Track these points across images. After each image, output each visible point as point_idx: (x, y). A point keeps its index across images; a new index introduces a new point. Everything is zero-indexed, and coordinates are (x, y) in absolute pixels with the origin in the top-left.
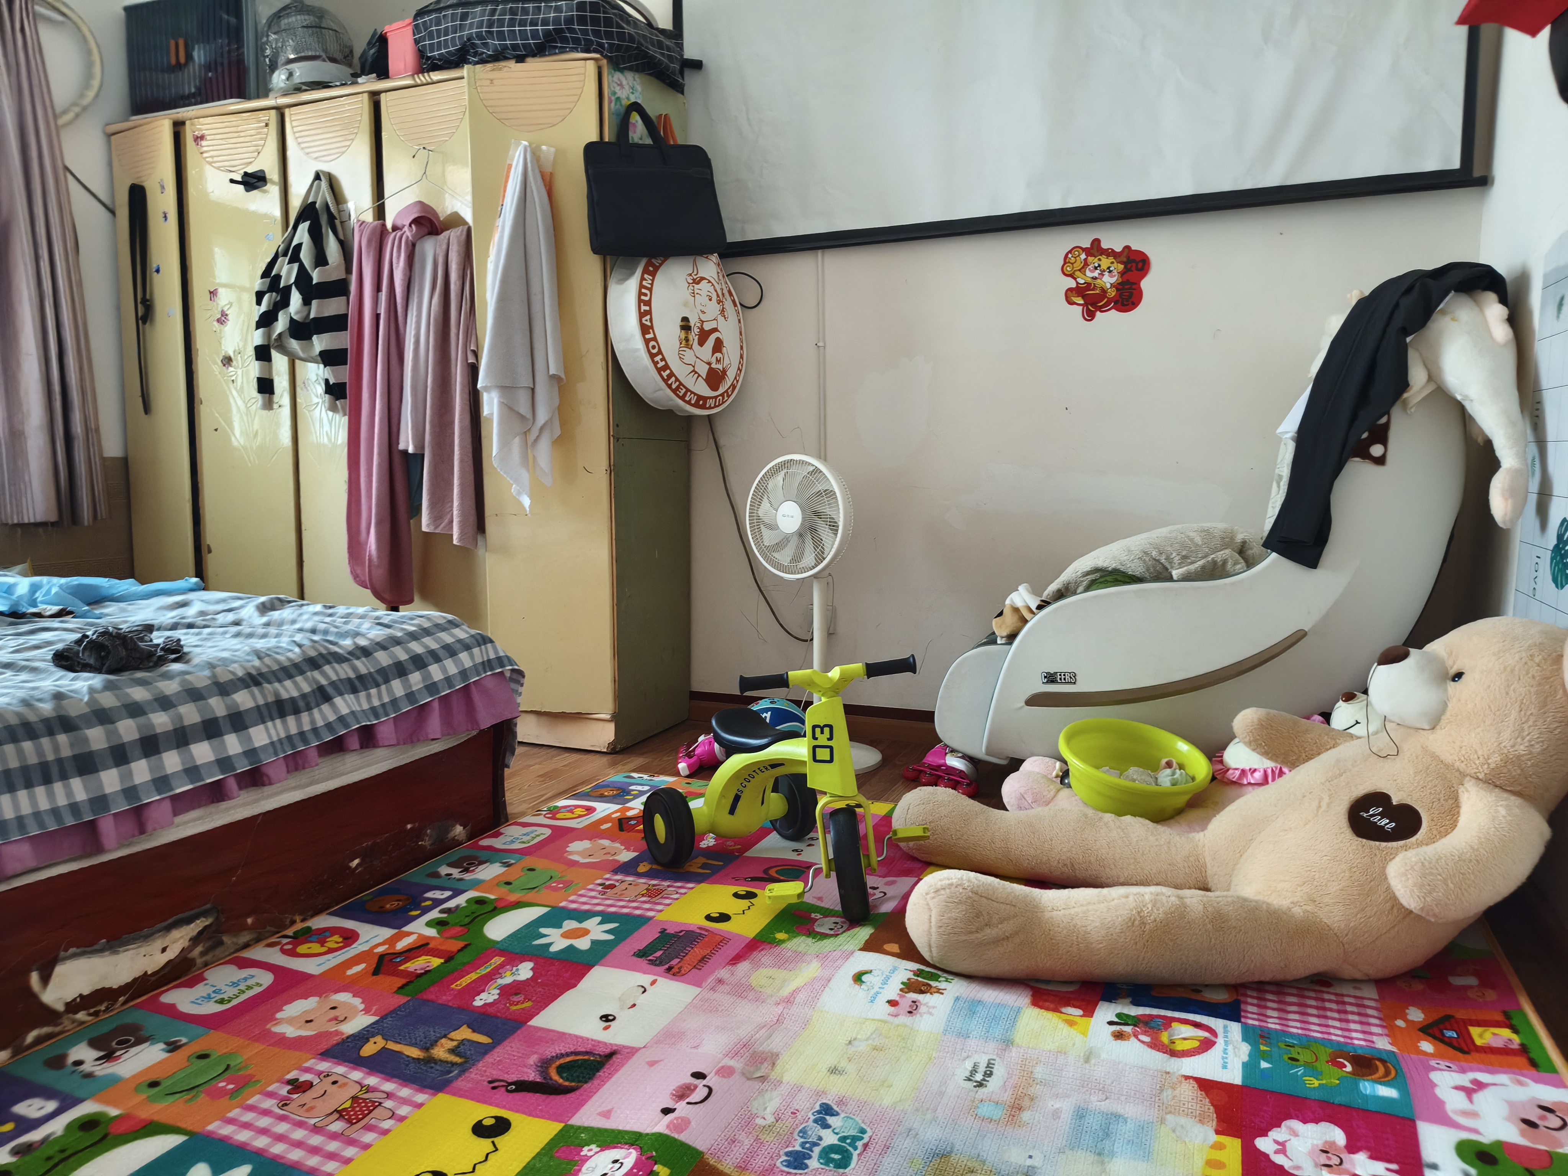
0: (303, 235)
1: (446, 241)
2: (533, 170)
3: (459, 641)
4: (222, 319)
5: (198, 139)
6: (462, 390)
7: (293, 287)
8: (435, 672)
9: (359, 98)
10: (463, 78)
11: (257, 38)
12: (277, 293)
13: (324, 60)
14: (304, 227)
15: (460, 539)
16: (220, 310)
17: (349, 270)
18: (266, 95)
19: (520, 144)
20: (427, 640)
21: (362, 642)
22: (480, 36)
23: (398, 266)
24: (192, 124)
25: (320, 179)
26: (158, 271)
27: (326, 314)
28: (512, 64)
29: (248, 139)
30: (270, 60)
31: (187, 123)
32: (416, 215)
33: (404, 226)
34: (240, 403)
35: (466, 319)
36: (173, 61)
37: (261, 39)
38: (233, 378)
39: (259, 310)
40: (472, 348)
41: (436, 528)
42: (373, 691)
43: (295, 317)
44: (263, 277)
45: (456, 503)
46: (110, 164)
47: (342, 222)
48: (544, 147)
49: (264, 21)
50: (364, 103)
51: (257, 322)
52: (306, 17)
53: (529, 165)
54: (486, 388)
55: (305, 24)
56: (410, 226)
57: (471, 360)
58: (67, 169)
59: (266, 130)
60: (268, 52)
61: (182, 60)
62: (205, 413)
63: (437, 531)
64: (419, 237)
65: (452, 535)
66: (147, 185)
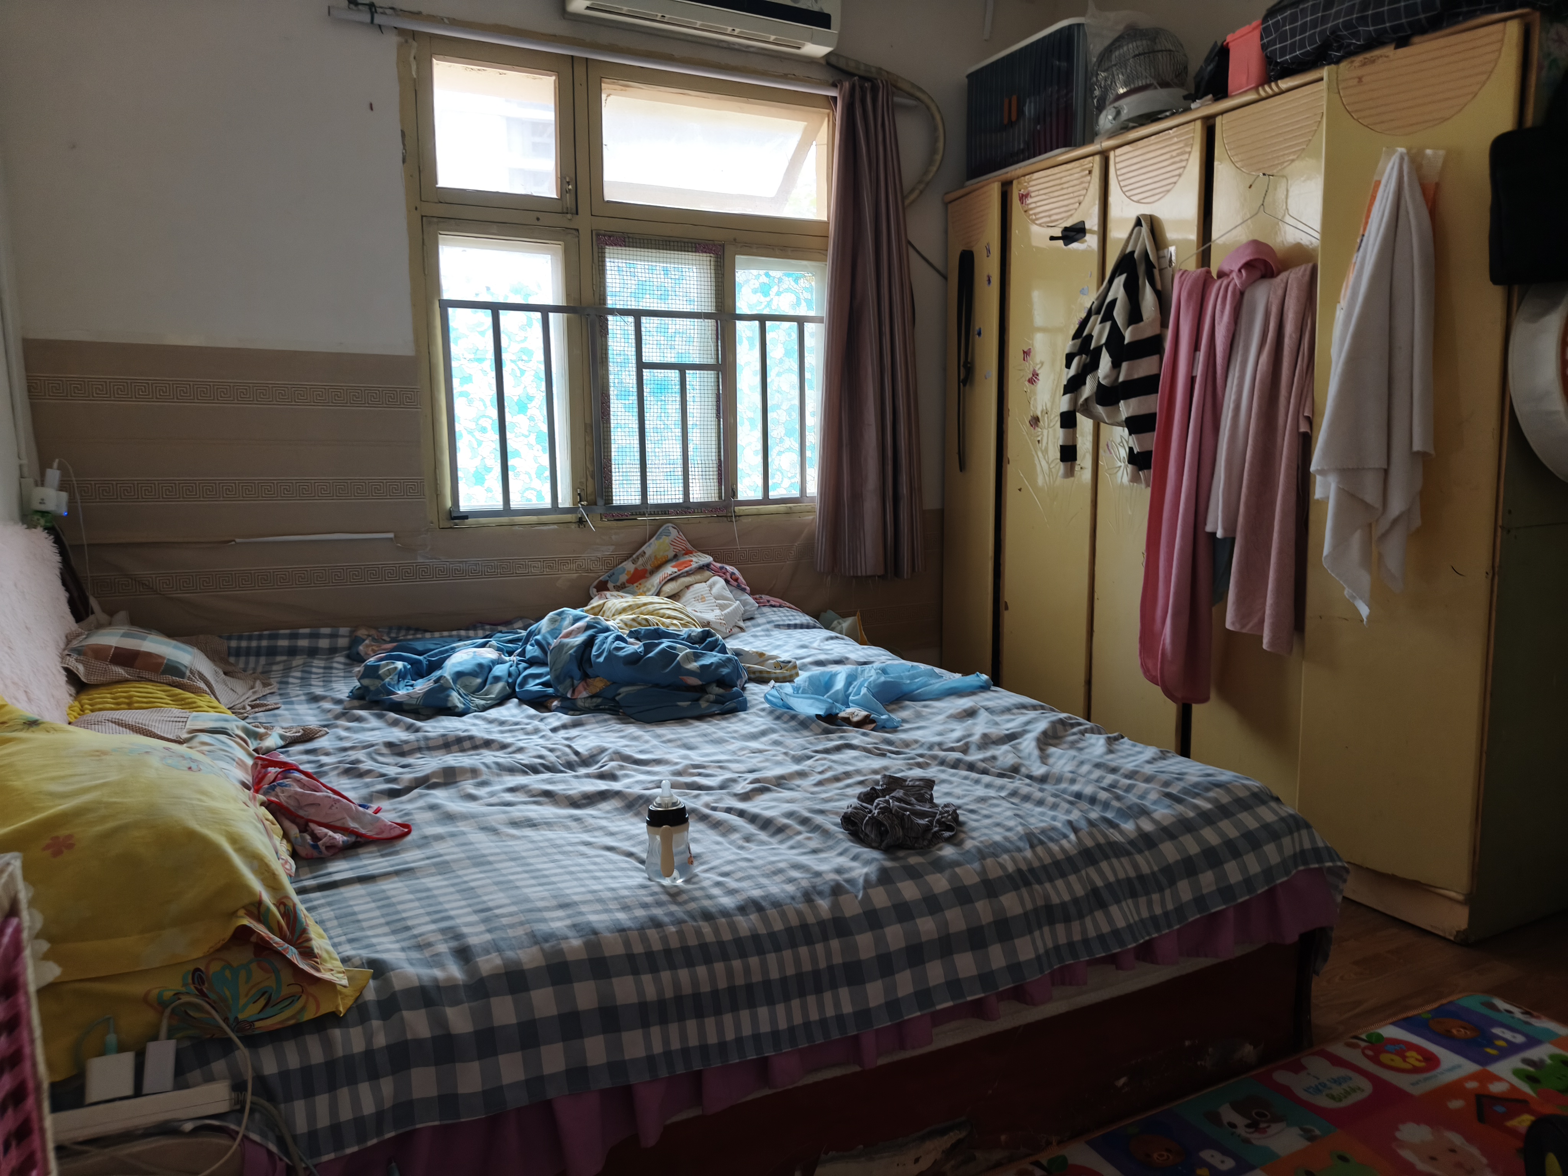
0: (1118, 290)
1: (1283, 285)
2: (1411, 185)
3: (1266, 827)
4: (1033, 379)
5: (1023, 197)
6: (1288, 467)
7: (1104, 349)
8: (1233, 872)
9: (1191, 126)
10: (1321, 79)
11: (1087, 78)
12: (1087, 355)
13: (1156, 88)
14: (1120, 280)
15: (1272, 643)
16: (1032, 369)
17: (1164, 324)
18: (1091, 141)
19: (1394, 152)
20: (1226, 825)
21: (1147, 826)
22: (1348, 25)
23: (1221, 320)
24: (1019, 183)
25: (1141, 226)
26: (979, 334)
27: (1136, 376)
28: (1388, 51)
29: (1070, 190)
30: (1098, 101)
31: (1015, 182)
32: (1247, 258)
33: (1232, 271)
34: (1044, 463)
35: (1301, 377)
36: (1006, 121)
37: (1090, 79)
38: (1039, 438)
39: (1068, 373)
40: (1306, 414)
41: (1243, 626)
42: (1156, 897)
43: (1103, 382)
44: (1075, 337)
45: (1269, 601)
46: (946, 232)
47: (1161, 270)
48: (1429, 152)
49: (1095, 60)
50: (1196, 132)
51: (1065, 386)
52: (1139, 43)
53: (1406, 179)
54: (1322, 472)
55: (1137, 52)
56: (1240, 271)
57: (1303, 428)
58: (909, 243)
59: (1089, 178)
60: (1097, 93)
61: (1014, 118)
62: (1012, 471)
63: (1244, 631)
64: (1250, 283)
65: (1261, 637)
66: (975, 249)
